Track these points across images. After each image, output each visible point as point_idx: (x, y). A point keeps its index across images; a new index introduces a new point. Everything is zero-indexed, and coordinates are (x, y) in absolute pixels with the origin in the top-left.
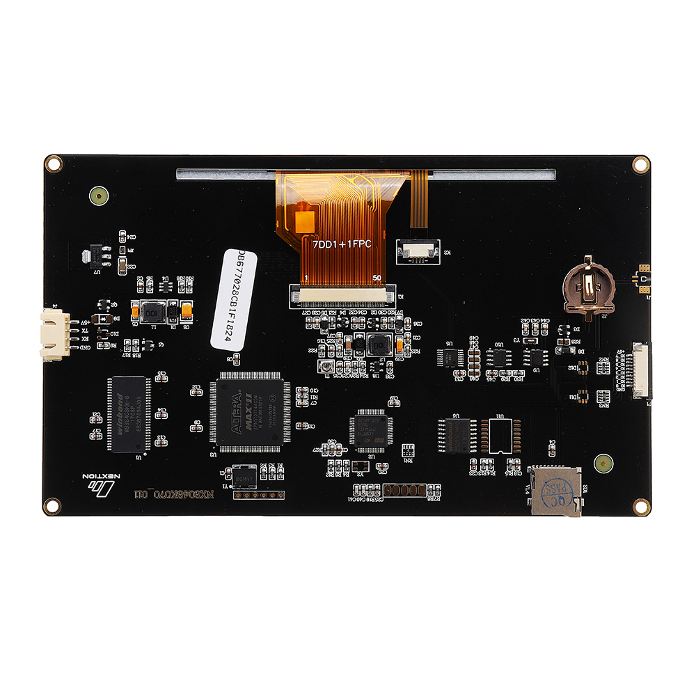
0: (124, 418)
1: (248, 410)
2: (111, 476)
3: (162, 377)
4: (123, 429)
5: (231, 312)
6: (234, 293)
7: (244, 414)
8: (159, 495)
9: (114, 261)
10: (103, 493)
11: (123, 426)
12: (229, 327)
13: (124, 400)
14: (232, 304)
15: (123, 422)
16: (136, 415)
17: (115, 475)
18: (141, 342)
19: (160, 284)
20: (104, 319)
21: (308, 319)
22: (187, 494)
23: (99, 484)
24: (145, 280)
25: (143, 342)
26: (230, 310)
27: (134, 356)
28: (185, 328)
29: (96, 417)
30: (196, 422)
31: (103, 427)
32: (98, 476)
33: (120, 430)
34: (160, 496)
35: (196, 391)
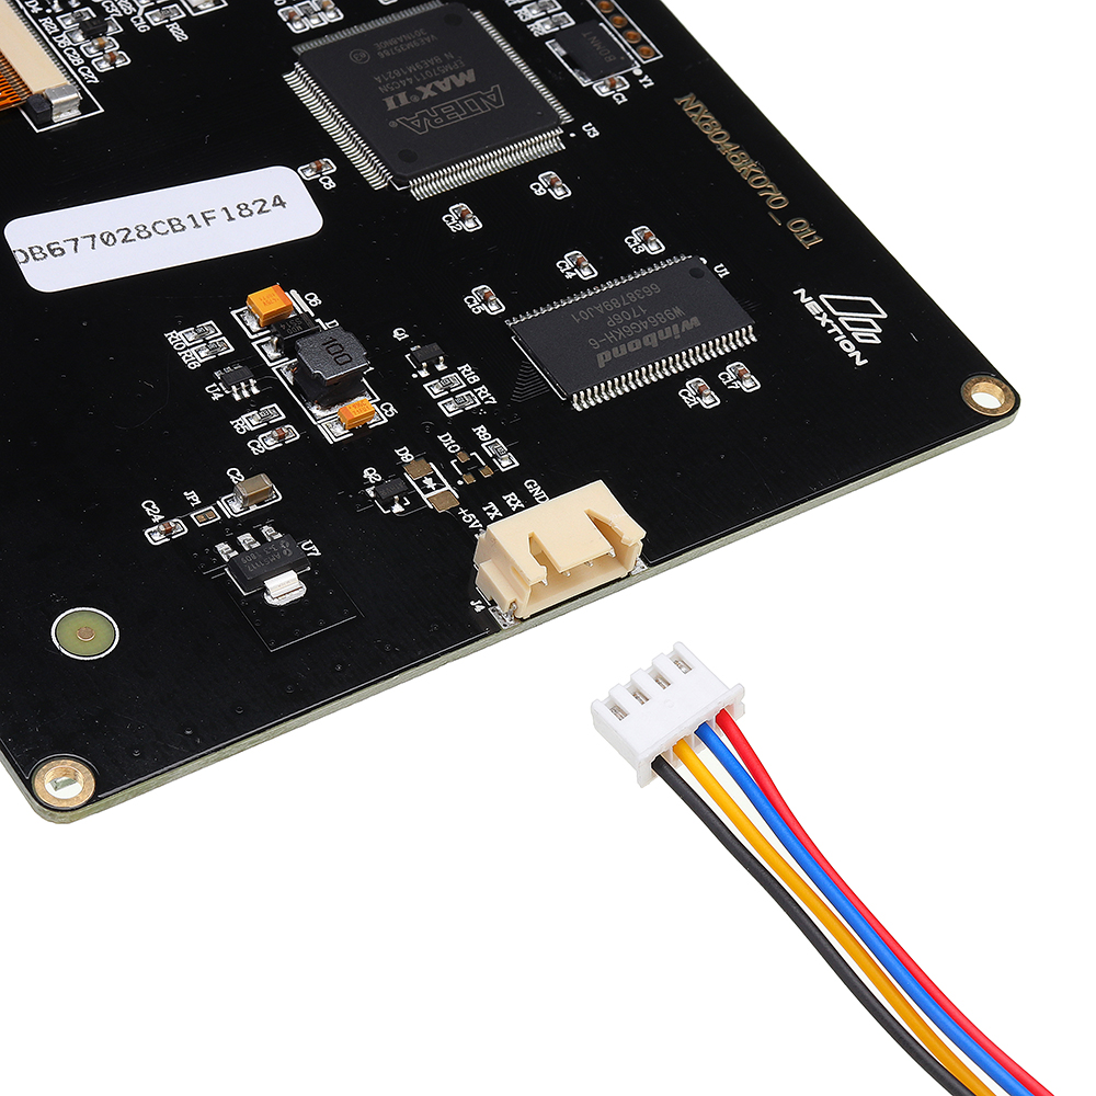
0: (652, 330)
1: (427, 92)
2: (812, 307)
3: (484, 302)
4: (678, 321)
5: (201, 221)
6: (144, 234)
7: (442, 97)
8: (775, 197)
9: (249, 523)
10: (868, 308)
11: (670, 324)
12: (245, 213)
13: (607, 346)
14: (178, 228)
15: (662, 327)
16: (623, 308)
17: (803, 300)
18: (427, 380)
19: (237, 398)
20: (429, 482)
21: (105, 67)
22: (726, 147)
23: (851, 324)
24: (253, 435)
25: (424, 374)
26: (197, 226)
27: (476, 379)
28: (316, 301)
29: (699, 396)
30: (539, 192)
31: (710, 371)
32: (837, 334)
33: (686, 325)
34: (777, 195)
35: (464, 221)
